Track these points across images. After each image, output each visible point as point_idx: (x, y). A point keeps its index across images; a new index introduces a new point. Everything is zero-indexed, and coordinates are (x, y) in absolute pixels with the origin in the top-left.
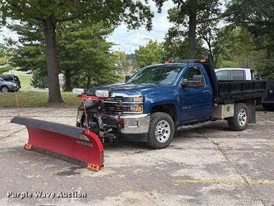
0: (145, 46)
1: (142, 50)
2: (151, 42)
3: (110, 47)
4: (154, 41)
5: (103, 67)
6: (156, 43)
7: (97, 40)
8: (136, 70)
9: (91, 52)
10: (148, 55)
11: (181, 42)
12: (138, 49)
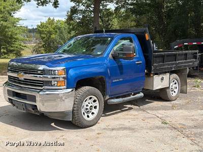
0: (45, 22)
1: (42, 25)
2: (49, 19)
3: (18, 22)
4: (52, 18)
6: (54, 20)
8: (37, 41)
10: (48, 29)
11: (79, 19)
12: (40, 24)
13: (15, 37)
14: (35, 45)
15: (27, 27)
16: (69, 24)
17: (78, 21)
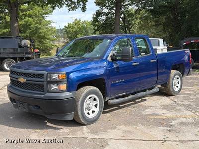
0: (72, 23)
1: (69, 26)
2: (76, 20)
3: (49, 24)
4: (78, 20)
5: (45, 38)
6: (80, 21)
7: (41, 18)
8: (65, 40)
9: (37, 27)
10: (74, 30)
11: (103, 20)
12: (67, 25)
13: (48, 37)
14: (63, 44)
15: (55, 28)
16: (95, 25)
17: (102, 22)
